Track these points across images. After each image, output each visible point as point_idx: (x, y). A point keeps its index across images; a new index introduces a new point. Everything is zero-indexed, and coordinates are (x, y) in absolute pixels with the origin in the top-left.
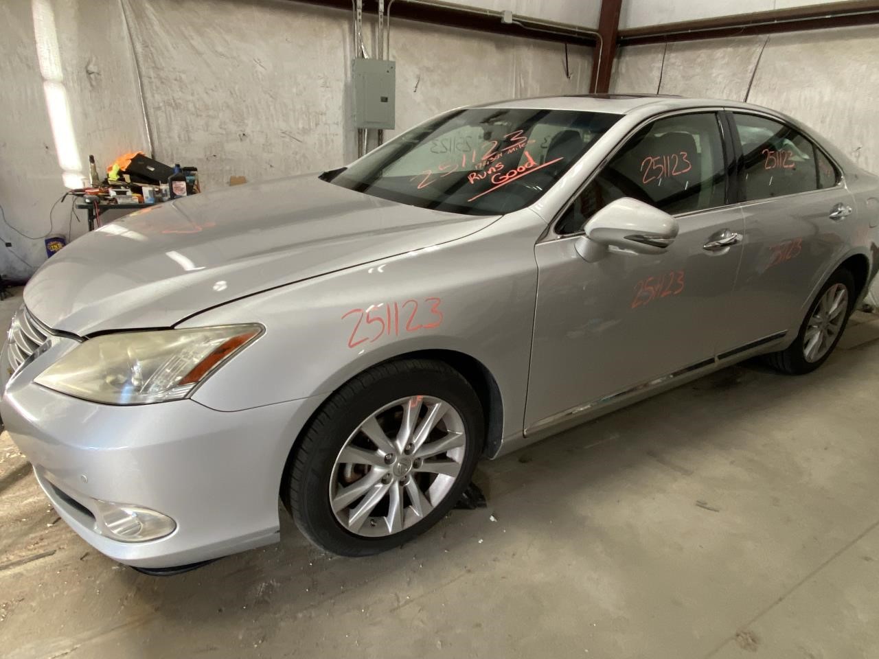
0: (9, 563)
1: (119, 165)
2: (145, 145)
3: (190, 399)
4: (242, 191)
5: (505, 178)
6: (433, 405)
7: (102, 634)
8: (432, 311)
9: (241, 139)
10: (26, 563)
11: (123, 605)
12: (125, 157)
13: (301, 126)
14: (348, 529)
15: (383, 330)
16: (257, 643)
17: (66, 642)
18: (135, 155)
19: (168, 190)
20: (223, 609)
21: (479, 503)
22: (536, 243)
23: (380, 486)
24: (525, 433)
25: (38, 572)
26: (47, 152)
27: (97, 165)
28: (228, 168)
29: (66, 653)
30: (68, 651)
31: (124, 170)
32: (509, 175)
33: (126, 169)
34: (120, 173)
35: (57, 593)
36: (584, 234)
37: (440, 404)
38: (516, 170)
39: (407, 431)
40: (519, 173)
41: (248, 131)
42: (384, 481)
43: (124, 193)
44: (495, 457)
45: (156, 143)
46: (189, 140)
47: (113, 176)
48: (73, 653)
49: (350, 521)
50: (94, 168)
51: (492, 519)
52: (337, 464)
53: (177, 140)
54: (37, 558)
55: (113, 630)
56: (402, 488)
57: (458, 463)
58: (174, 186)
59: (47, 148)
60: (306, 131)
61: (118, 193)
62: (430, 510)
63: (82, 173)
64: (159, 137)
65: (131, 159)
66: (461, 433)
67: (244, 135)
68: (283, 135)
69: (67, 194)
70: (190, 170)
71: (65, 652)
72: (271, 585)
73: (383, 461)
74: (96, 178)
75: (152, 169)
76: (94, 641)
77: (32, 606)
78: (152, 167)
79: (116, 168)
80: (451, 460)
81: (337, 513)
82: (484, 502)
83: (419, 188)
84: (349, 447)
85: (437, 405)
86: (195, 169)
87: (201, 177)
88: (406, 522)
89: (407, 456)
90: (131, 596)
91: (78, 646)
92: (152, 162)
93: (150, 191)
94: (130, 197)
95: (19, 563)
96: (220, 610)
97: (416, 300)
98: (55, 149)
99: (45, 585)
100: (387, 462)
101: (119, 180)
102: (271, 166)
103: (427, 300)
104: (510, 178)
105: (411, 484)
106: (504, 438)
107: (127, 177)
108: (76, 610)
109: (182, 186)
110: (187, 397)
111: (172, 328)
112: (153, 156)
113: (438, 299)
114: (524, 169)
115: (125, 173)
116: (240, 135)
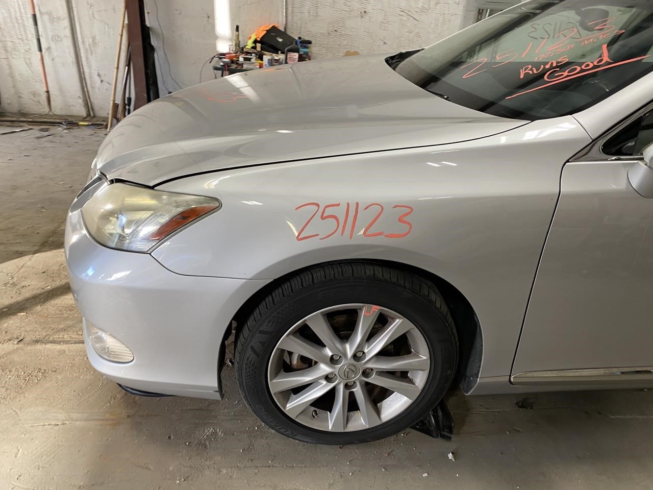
0: (63, 339)
1: (256, 35)
2: (280, 19)
3: (150, 254)
4: (354, 62)
5: (563, 75)
6: (394, 319)
7: (86, 420)
8: (400, 220)
9: (362, 17)
10: (71, 343)
11: (110, 403)
12: (262, 29)
13: (420, 5)
14: (285, 412)
15: (336, 230)
16: (180, 480)
17: (62, 416)
18: (271, 26)
19: (284, 60)
20: (172, 437)
21: (445, 433)
22: (568, 161)
23: (324, 382)
24: (512, 380)
25: (74, 354)
26: (208, 21)
27: (240, 34)
28: (345, 42)
29: (58, 425)
30: (60, 424)
31: (259, 39)
32: (568, 72)
33: (261, 39)
34: (255, 42)
35: (77, 375)
36: (642, 159)
37: (401, 321)
38: (581, 66)
39: (359, 337)
40: (582, 71)
41: (369, 9)
42: (328, 378)
43: (249, 59)
44: (469, 394)
45: (290, 17)
46: (317, 15)
47: (250, 44)
48: (61, 426)
49: (288, 405)
50: (238, 36)
51: (450, 456)
52: (277, 349)
53: (307, 15)
54: (79, 343)
55: (94, 420)
56: (348, 392)
57: (418, 388)
58: (288, 56)
59: (209, 17)
60: (424, 10)
61: (245, 59)
62: (378, 423)
63: (231, 40)
64: (293, 12)
65: (267, 30)
66: (425, 358)
67: (365, 12)
68: (402, 13)
69: (214, 57)
70: (306, 43)
71: (57, 423)
72: (217, 432)
73: (329, 360)
74: (238, 45)
75: (280, 40)
76: (78, 423)
77: (58, 378)
78: (282, 38)
79: (253, 38)
80: (411, 382)
81: (274, 394)
82: (449, 435)
83: (464, 77)
84: (291, 337)
85: (398, 320)
86: (310, 42)
87: (314, 49)
88: (349, 425)
89: (355, 363)
90: (118, 397)
91: (67, 422)
92: (283, 34)
93: (269, 59)
94: (253, 63)
95: (67, 342)
96: (170, 438)
97: (382, 205)
98: (214, 19)
99: (73, 365)
100: (333, 361)
101: (252, 48)
102: (385, 43)
103: (396, 207)
104: (568, 76)
105: (358, 391)
106: (480, 378)
107: (259, 45)
108: (80, 394)
109: (295, 57)
110: (149, 252)
111: (152, 188)
112: (285, 29)
113: (409, 207)
114: (591, 65)
115: (259, 42)
116: (361, 13)
